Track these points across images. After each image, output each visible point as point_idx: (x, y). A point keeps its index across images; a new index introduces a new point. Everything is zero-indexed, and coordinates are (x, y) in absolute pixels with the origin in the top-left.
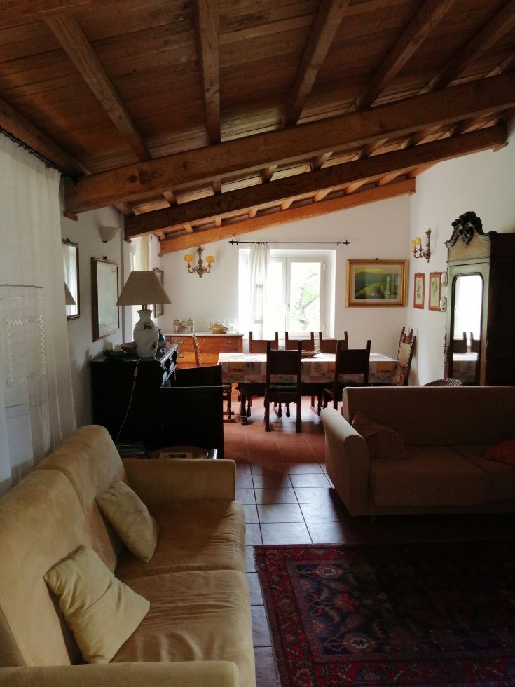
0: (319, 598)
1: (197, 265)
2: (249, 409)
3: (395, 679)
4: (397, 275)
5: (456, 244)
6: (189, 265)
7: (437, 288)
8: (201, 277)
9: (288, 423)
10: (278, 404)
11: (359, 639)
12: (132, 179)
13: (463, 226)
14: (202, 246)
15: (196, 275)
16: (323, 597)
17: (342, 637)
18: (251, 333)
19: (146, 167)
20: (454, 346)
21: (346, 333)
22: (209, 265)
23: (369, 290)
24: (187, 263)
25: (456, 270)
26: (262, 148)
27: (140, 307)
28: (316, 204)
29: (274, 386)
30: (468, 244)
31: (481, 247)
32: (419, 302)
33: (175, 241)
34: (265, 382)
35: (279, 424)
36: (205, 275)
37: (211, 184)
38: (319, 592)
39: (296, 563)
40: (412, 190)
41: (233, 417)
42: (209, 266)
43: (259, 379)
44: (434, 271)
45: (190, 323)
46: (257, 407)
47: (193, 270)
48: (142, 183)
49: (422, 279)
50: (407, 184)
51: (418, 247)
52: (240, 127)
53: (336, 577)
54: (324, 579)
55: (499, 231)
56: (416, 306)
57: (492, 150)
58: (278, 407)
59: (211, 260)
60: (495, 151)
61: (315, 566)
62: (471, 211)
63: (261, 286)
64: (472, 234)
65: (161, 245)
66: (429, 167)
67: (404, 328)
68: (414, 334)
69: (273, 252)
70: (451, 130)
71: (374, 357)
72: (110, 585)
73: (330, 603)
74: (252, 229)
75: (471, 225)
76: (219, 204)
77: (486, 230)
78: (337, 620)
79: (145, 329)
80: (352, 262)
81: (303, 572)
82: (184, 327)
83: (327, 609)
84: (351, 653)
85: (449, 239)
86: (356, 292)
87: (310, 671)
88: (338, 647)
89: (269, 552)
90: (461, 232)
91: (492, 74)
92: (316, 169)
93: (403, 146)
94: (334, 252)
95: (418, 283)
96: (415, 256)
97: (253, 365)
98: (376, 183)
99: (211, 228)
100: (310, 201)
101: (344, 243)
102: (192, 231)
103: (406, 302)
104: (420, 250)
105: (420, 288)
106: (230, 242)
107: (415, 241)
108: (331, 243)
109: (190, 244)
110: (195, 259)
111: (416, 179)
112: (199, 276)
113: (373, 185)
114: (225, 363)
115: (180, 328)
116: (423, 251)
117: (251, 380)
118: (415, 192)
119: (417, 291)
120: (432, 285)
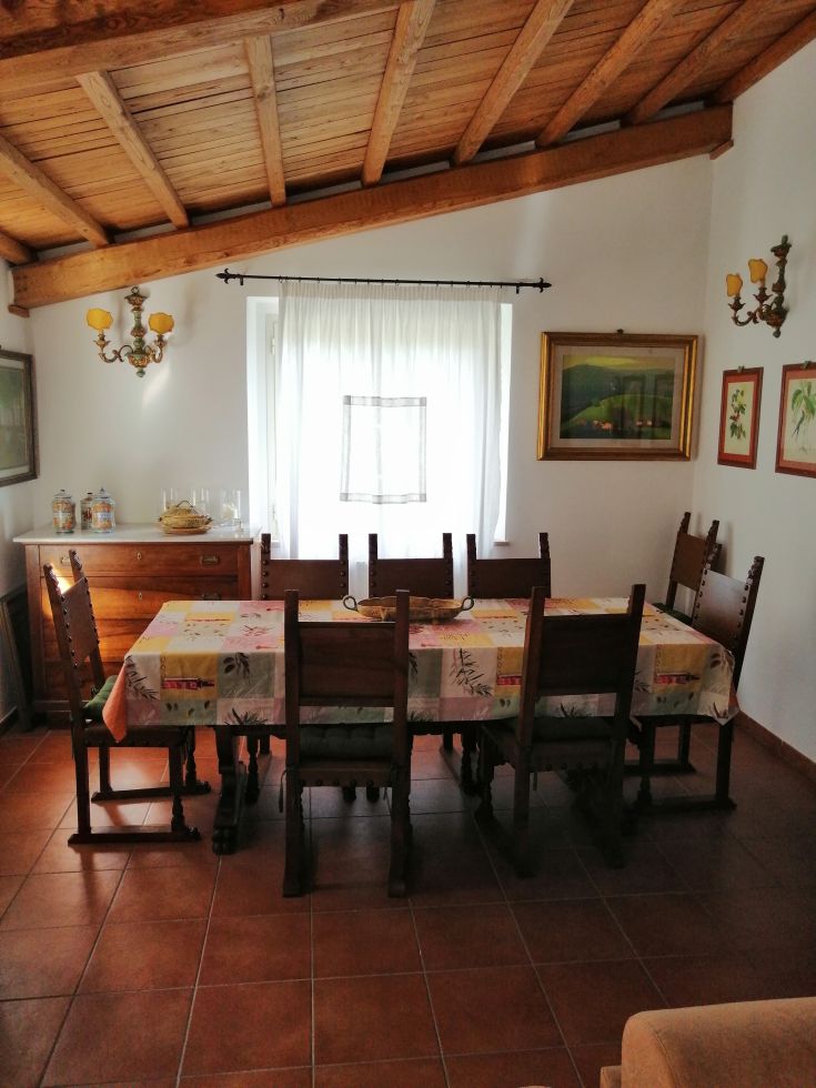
1: (130, 339)
4: (668, 377)
6: (102, 337)
7: (811, 410)
8: (142, 373)
14: (144, 287)
15: (127, 368)
18: (267, 539)
22: (160, 338)
24: (95, 334)
32: (738, 446)
33: (56, 268)
36: (151, 367)
40: (719, 139)
42: (161, 342)
43: (268, 710)
45: (102, 502)
47: (118, 354)
49: (749, 386)
50: (710, 117)
51: (755, 291)
56: (725, 459)
59: (166, 323)
65: (16, 278)
67: (688, 515)
68: (721, 537)
80: (555, 339)
86: (566, 418)
94: (507, 310)
95: (735, 396)
96: (736, 319)
97: (246, 664)
98: (626, 117)
99: (163, 235)
100: (445, 165)
101: (534, 285)
102: (105, 242)
103: (693, 447)
104: (762, 297)
105: (741, 409)
106: (220, 276)
107: (738, 276)
108: (501, 284)
109: (104, 281)
110: (121, 323)
111: (735, 108)
112: (137, 370)
113: (616, 125)
114: (147, 660)
115: (73, 518)
116: (768, 302)
117: (241, 713)
118: (732, 145)
119: (734, 418)
120: (793, 402)
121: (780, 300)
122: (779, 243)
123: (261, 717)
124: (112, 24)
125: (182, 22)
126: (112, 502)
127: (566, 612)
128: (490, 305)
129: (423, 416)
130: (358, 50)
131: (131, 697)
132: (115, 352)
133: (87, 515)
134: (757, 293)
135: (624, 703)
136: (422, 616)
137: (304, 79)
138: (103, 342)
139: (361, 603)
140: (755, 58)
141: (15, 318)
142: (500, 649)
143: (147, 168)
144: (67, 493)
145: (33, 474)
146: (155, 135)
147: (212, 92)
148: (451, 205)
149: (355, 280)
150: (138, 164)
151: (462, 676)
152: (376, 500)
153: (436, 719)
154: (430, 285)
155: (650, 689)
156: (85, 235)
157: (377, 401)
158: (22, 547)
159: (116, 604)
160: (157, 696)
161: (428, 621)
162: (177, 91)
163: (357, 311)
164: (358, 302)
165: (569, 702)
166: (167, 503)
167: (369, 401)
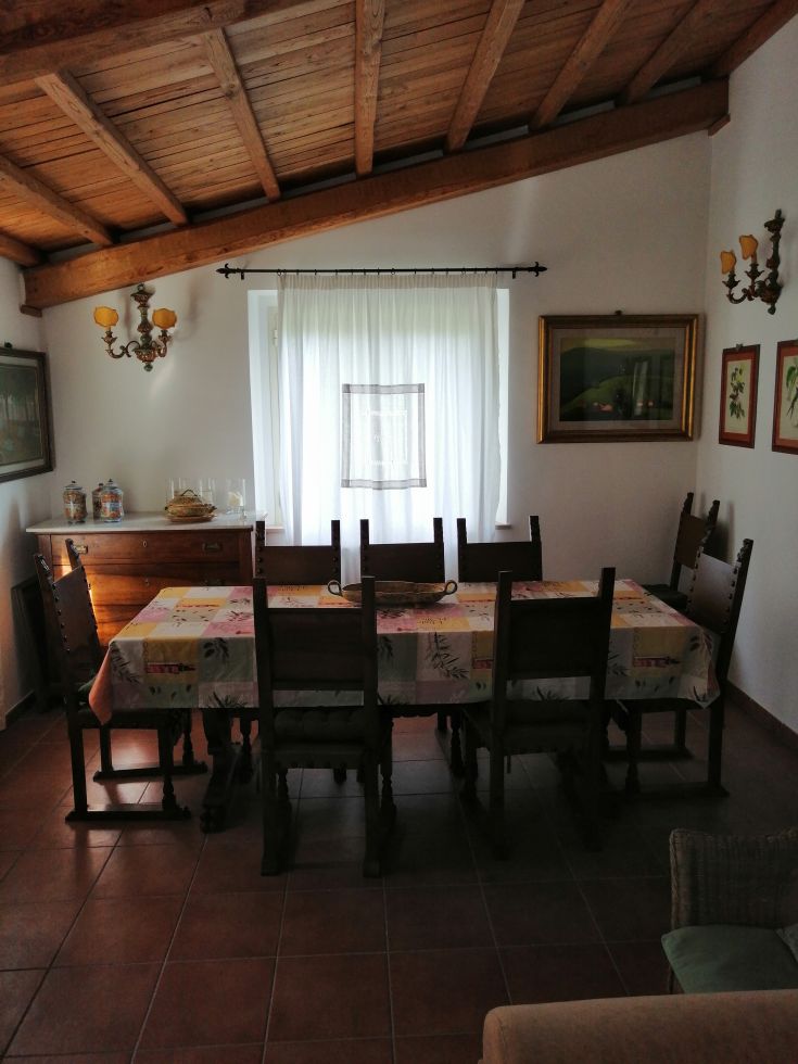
1: (137, 334)
4: (669, 358)
6: (110, 334)
8: (149, 368)
14: (149, 284)
15: (134, 363)
21: (535, 520)
22: (164, 333)
23: (598, 395)
24: (102, 331)
32: (738, 425)
33: (64, 269)
36: (157, 362)
40: (715, 114)
42: (165, 337)
45: (111, 493)
47: (125, 350)
49: (747, 364)
50: (704, 92)
51: (743, 267)
56: (726, 439)
59: (169, 319)
65: (27, 281)
67: (691, 496)
68: (722, 515)
80: (552, 323)
86: (563, 402)
94: (503, 295)
95: (734, 375)
96: (731, 297)
97: (225, 649)
98: (619, 96)
99: (164, 233)
100: (438, 153)
101: (530, 269)
102: (108, 242)
103: (696, 426)
104: (754, 274)
105: (739, 387)
106: (221, 271)
107: (732, 253)
108: (496, 270)
109: (109, 280)
110: (128, 320)
111: (731, 82)
112: (144, 364)
113: (610, 105)
114: (130, 645)
115: (84, 508)
116: (761, 278)
117: (222, 697)
118: (728, 120)
119: (732, 397)
120: (788, 380)
121: (774, 276)
122: (772, 218)
123: (241, 700)
124: (41, 31)
125: (110, 25)
126: (120, 492)
127: (551, 595)
128: (486, 291)
129: (421, 403)
130: (323, 44)
131: (116, 681)
132: (122, 347)
133: (97, 505)
134: (749, 269)
135: (598, 686)
136: (404, 601)
137: (275, 74)
138: (110, 339)
139: (345, 589)
140: (746, 30)
141: (28, 318)
142: (474, 633)
143: (131, 169)
144: (78, 485)
145: (49, 467)
146: (136, 137)
147: (184, 92)
148: (444, 193)
149: (352, 271)
150: (123, 167)
151: (437, 660)
152: (376, 486)
153: (413, 702)
154: (425, 273)
155: (628, 673)
156: (88, 236)
157: (376, 389)
158: (35, 536)
159: (124, 590)
160: (141, 680)
161: (410, 605)
162: (149, 93)
163: (353, 300)
164: (354, 292)
165: (546, 685)
166: (176, 492)
167: (368, 389)
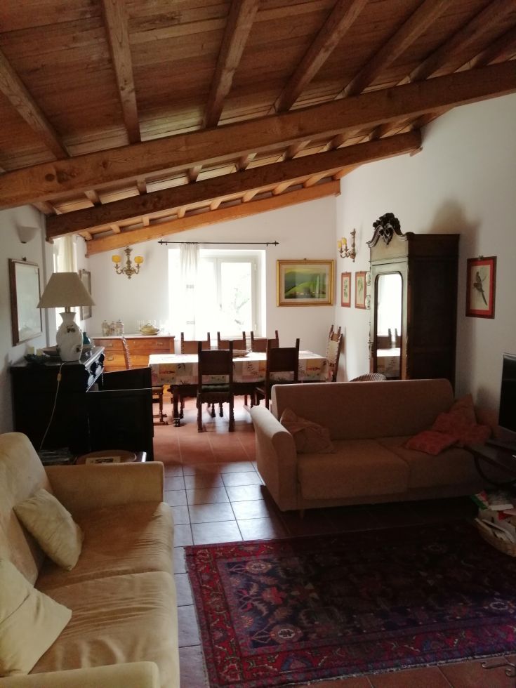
0: (248, 593)
1: (126, 265)
2: (182, 411)
3: (320, 664)
4: (324, 275)
5: (378, 244)
6: (117, 265)
7: (362, 287)
8: (130, 278)
9: (221, 423)
10: (211, 405)
11: (286, 630)
12: (49, 177)
13: (383, 227)
14: (131, 247)
15: (125, 276)
16: (252, 592)
17: (269, 630)
18: (182, 334)
19: (63, 165)
20: (378, 342)
21: (276, 332)
23: (299, 289)
24: (114, 264)
25: (378, 270)
26: (183, 149)
27: (62, 310)
28: (244, 205)
29: (206, 387)
30: (388, 244)
31: (400, 247)
32: (346, 300)
33: (102, 241)
34: (197, 383)
35: (212, 425)
36: (134, 276)
37: (134, 184)
38: (248, 587)
39: (226, 561)
41: (165, 419)
42: (138, 266)
43: (191, 379)
44: (359, 271)
45: (119, 324)
46: (190, 408)
47: (122, 271)
48: (60, 181)
49: (348, 278)
50: (332, 185)
51: (344, 247)
52: (161, 127)
53: (265, 571)
54: (254, 575)
55: (416, 232)
56: (344, 305)
57: (408, 154)
58: (211, 408)
59: (139, 260)
60: (411, 155)
61: (245, 563)
62: (390, 212)
63: (192, 287)
64: (391, 234)
65: (88, 245)
66: (354, 168)
67: (333, 326)
68: (342, 332)
69: (204, 252)
70: (371, 134)
71: (303, 355)
72: (27, 597)
73: (259, 597)
74: (181, 229)
75: (390, 226)
76: (144, 205)
77: (404, 230)
78: (265, 613)
79: (68, 332)
80: (281, 262)
81: (233, 569)
82: (113, 330)
83: (256, 603)
84: (278, 644)
85: (371, 239)
86: (286, 291)
87: (238, 665)
88: (265, 639)
89: (199, 552)
90: (382, 232)
91: (403, 83)
92: (242, 170)
93: (325, 149)
94: (263, 252)
95: (345, 282)
96: (341, 256)
97: (185, 366)
99: (139, 228)
101: (273, 243)
103: (334, 300)
105: (346, 286)
106: (159, 242)
107: (341, 242)
108: (261, 243)
110: (123, 260)
111: (341, 182)
112: (128, 276)
116: (349, 251)
118: (340, 194)
119: (345, 290)
120: (358, 284)
121: (354, 250)
122: (352, 231)
126: (123, 325)
127: (282, 347)
128: (257, 251)
141: (87, 259)
142: (260, 361)
144: (105, 322)
145: (90, 316)
148: (241, 216)
151: (248, 369)
160: (158, 376)
